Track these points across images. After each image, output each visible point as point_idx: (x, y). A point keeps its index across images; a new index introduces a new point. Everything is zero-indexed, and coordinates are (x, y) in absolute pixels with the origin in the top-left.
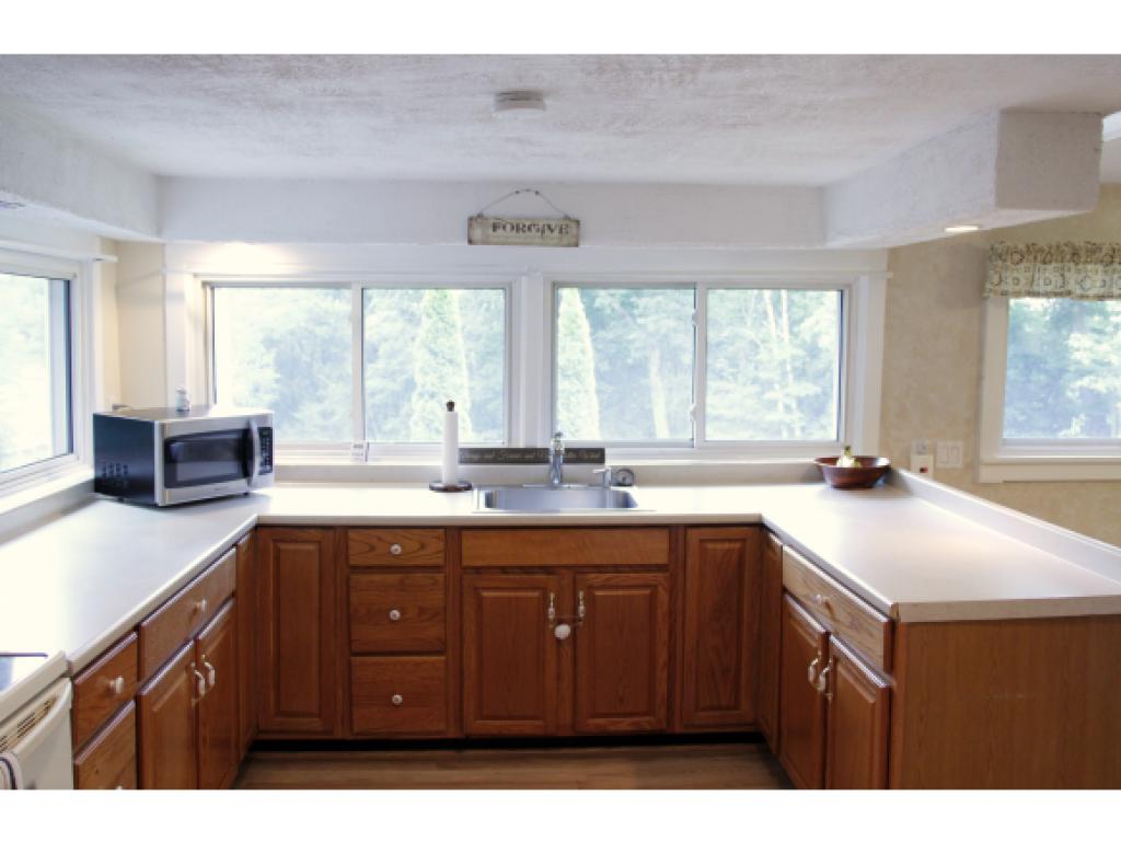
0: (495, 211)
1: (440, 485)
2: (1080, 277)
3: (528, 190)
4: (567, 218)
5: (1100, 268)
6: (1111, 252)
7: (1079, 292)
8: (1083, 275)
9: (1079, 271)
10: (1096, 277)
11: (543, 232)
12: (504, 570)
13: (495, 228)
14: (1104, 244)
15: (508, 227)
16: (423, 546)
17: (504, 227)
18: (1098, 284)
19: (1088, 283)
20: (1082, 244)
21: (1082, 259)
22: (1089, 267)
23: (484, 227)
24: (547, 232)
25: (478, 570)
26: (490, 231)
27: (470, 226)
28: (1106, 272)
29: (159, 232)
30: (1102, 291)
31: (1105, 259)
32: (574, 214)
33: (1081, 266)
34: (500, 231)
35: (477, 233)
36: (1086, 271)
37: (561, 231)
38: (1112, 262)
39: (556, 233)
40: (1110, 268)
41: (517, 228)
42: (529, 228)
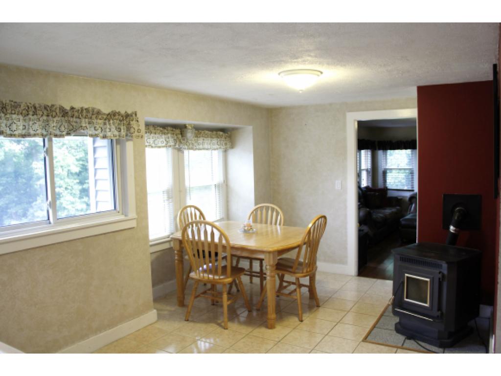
2: (9, 123)
5: (21, 117)
6: (27, 108)
7: (9, 132)
8: (10, 122)
9: (7, 119)
10: (18, 123)
14: (22, 103)
18: (21, 127)
19: (14, 127)
20: (8, 102)
21: (9, 111)
22: (14, 116)
28: (25, 120)
30: (24, 132)
31: (24, 112)
33: (8, 116)
36: (12, 119)
38: (28, 115)
40: (27, 118)
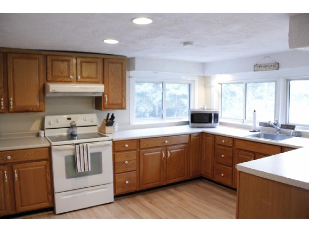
0: (260, 63)
1: (252, 130)
3: (267, 57)
4: (276, 63)
11: (270, 67)
12: (245, 150)
13: (259, 67)
15: (262, 67)
16: (229, 142)
17: (261, 67)
23: (258, 67)
24: (271, 67)
25: (239, 149)
26: (258, 68)
27: (254, 67)
29: (204, 74)
32: (277, 61)
34: (260, 68)
35: (256, 69)
37: (274, 66)
39: (273, 67)
41: (264, 67)
42: (267, 66)
